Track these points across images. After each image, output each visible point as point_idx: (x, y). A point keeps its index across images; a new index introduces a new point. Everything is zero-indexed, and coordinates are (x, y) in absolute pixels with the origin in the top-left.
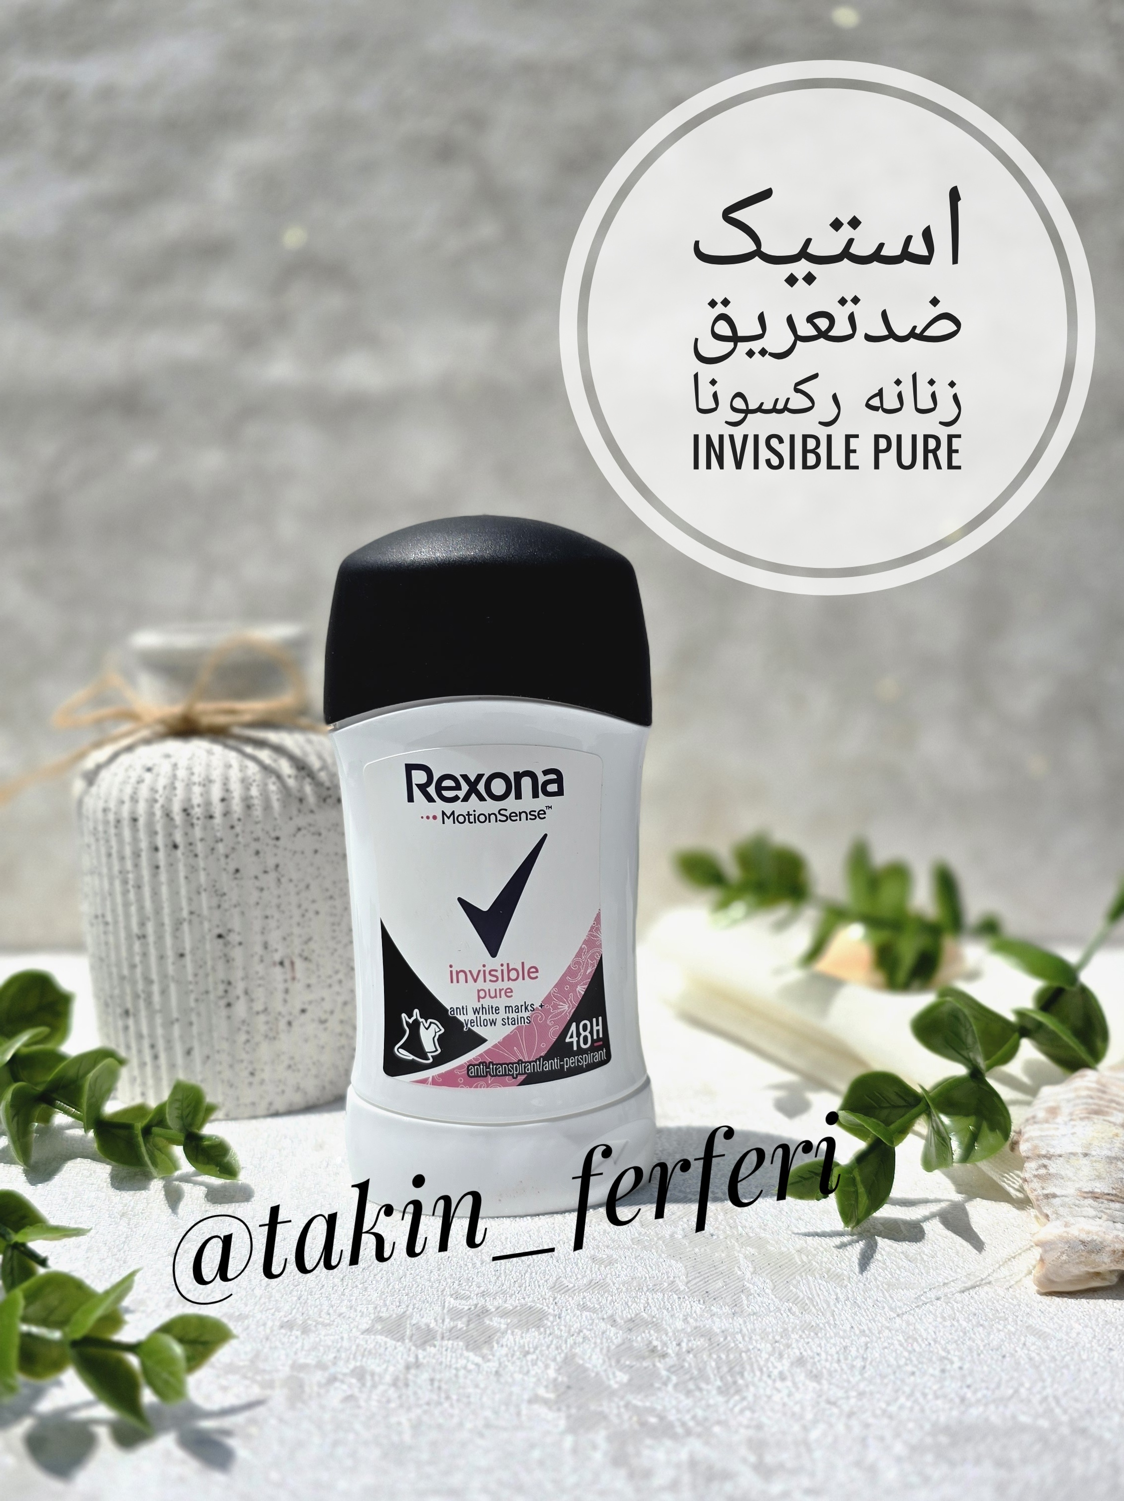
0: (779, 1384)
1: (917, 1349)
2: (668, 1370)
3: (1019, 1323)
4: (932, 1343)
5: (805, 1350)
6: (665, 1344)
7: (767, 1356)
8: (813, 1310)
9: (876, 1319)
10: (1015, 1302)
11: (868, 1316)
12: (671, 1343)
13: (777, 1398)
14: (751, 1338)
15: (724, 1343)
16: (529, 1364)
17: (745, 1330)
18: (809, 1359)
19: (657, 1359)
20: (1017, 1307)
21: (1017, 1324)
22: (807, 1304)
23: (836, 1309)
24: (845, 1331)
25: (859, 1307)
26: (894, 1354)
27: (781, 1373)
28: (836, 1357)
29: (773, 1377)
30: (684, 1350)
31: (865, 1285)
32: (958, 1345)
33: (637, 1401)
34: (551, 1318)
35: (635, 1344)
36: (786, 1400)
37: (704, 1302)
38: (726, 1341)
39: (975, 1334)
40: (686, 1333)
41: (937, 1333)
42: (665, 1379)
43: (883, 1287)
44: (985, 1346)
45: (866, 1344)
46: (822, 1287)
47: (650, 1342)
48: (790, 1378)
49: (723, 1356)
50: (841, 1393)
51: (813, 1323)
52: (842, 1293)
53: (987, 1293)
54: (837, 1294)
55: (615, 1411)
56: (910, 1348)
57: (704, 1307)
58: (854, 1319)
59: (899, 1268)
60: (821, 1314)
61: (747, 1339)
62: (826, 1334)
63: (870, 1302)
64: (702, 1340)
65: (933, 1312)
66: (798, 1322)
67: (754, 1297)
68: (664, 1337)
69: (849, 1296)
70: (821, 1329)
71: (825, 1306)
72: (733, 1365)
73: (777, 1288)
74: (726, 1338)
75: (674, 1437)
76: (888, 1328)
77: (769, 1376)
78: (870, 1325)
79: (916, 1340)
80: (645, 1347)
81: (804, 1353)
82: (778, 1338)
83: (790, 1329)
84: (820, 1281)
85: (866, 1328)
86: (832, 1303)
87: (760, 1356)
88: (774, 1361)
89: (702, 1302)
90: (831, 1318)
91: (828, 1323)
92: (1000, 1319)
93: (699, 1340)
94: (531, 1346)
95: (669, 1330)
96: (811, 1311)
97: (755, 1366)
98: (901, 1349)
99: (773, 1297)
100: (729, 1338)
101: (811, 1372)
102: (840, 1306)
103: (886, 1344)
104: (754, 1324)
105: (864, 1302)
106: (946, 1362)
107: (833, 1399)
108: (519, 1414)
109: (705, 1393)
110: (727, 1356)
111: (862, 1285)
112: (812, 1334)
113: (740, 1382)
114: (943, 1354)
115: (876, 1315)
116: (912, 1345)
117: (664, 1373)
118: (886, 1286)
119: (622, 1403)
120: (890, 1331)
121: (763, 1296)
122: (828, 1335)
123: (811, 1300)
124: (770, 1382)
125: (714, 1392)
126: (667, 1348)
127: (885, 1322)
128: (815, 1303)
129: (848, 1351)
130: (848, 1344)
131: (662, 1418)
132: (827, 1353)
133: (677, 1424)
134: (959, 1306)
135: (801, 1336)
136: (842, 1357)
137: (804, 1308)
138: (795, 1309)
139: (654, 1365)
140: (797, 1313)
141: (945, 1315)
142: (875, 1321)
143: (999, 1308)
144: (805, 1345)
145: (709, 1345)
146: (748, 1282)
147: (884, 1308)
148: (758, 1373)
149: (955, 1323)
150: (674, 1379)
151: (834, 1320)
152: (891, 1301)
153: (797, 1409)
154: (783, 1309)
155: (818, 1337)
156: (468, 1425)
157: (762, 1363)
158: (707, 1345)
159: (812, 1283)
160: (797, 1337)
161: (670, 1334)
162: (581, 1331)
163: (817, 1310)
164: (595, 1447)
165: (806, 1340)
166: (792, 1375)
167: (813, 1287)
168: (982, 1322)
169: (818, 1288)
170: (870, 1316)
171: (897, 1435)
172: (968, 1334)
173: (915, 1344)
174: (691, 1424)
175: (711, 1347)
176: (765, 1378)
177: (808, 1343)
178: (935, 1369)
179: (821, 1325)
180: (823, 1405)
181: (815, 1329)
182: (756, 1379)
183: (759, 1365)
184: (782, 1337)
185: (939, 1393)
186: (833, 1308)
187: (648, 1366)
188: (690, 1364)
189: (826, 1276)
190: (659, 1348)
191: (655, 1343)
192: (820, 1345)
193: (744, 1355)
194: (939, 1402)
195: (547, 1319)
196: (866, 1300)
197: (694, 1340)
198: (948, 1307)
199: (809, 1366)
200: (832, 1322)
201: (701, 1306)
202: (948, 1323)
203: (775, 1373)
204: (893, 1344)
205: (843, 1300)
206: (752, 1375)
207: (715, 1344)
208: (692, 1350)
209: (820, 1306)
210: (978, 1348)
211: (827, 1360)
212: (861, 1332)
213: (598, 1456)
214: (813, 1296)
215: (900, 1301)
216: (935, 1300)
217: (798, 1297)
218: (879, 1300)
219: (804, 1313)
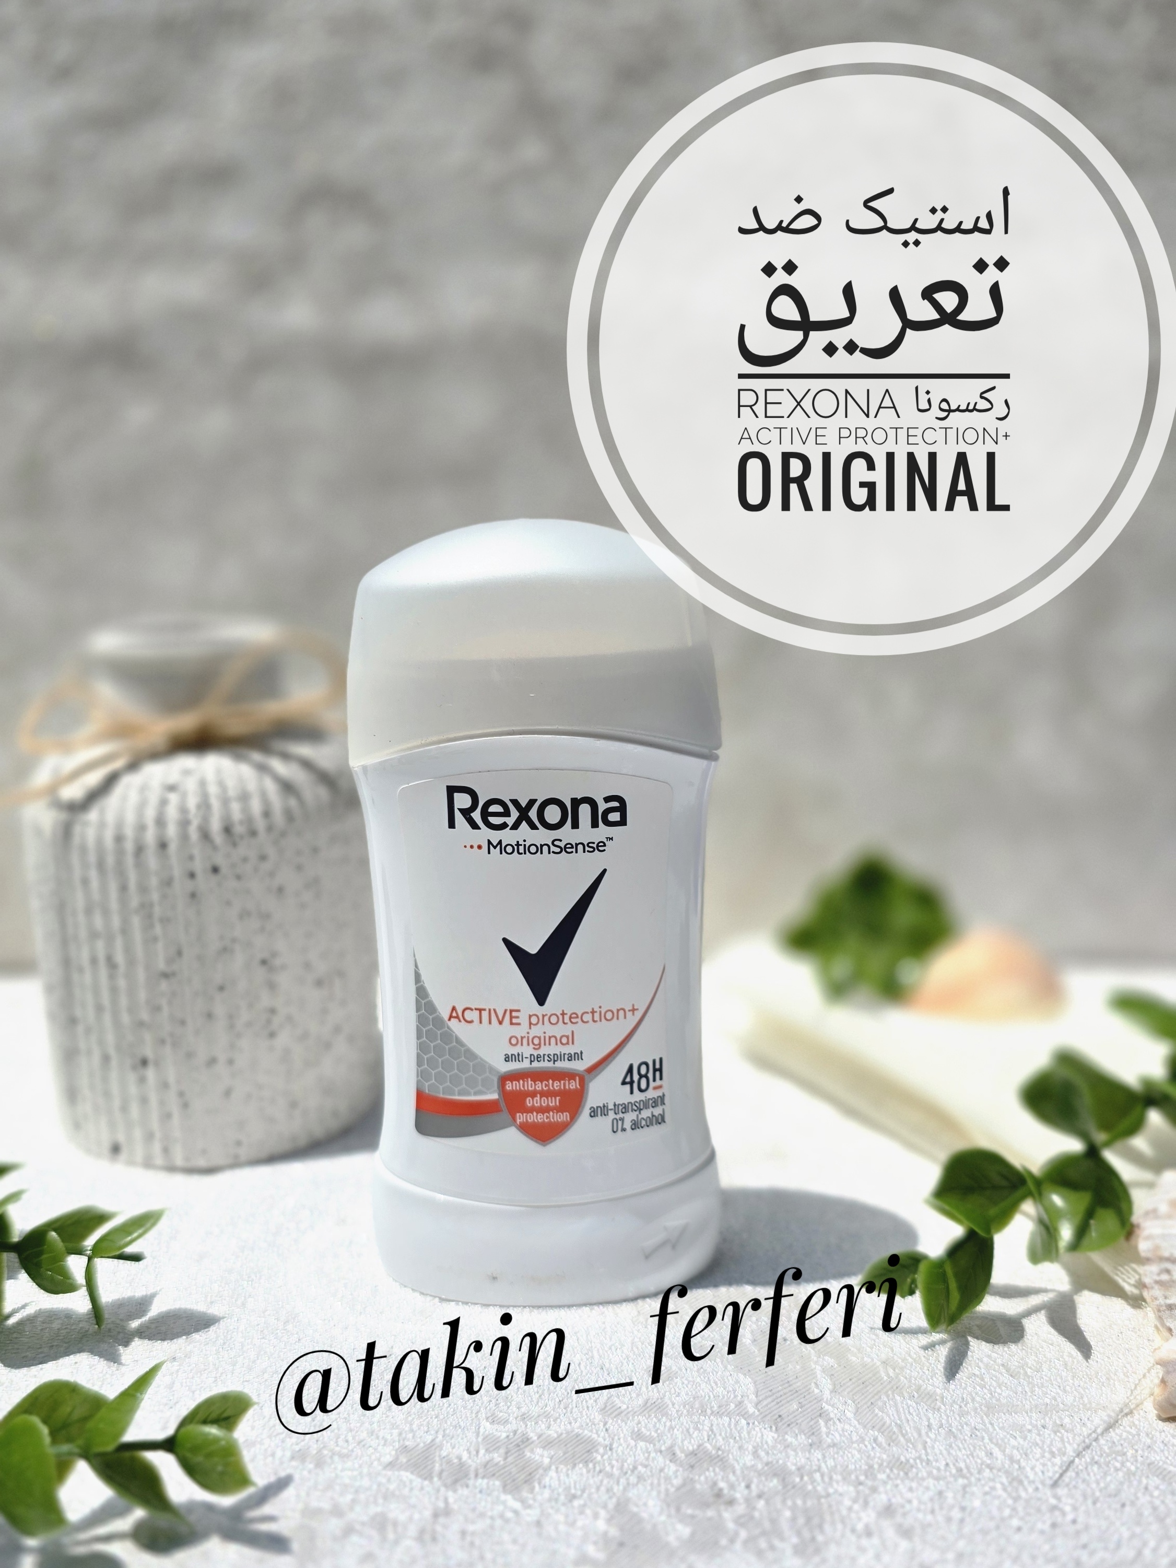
0: (864, 1541)
2: (736, 1521)
7: (850, 1503)
8: (902, 1440)
9: (975, 1454)
10: (1134, 1431)
11: (964, 1449)
13: (861, 1560)
14: (831, 1478)
15: (800, 1485)
16: (576, 1511)
17: (823, 1467)
18: (898, 1507)
19: (723, 1507)
20: (1136, 1438)
22: (894, 1433)
23: (928, 1440)
24: (939, 1470)
25: (955, 1437)
27: (866, 1527)
28: (929, 1505)
30: (754, 1494)
31: (961, 1407)
33: (701, 1563)
34: (601, 1450)
35: (698, 1486)
36: (873, 1563)
37: (777, 1430)
38: (803, 1482)
40: (756, 1471)
42: (732, 1533)
43: (981, 1410)
46: (912, 1411)
47: (716, 1483)
48: (876, 1534)
49: (800, 1503)
50: (937, 1556)
51: (903, 1459)
52: (935, 1418)
54: (929, 1420)
57: (776, 1436)
58: (949, 1453)
59: (1000, 1386)
60: (911, 1446)
61: (827, 1479)
62: (917, 1474)
63: (967, 1430)
64: (775, 1480)
66: (885, 1456)
67: (834, 1423)
68: (731, 1477)
69: (943, 1422)
70: (912, 1466)
71: (916, 1435)
72: (811, 1515)
73: (860, 1411)
74: (802, 1479)
76: (988, 1466)
77: (853, 1530)
78: (968, 1461)
81: (893, 1500)
82: (862, 1478)
83: (876, 1466)
84: (909, 1402)
85: (963, 1466)
86: (923, 1432)
87: (842, 1503)
88: (858, 1510)
89: (774, 1429)
90: (923, 1452)
91: (920, 1458)
93: (771, 1481)
94: (578, 1487)
96: (899, 1441)
97: (837, 1517)
99: (856, 1423)
100: (806, 1478)
101: (901, 1525)
102: (932, 1436)
104: (834, 1459)
105: (960, 1430)
106: (1057, 1513)
107: (928, 1563)
109: (778, 1553)
110: (804, 1503)
111: (958, 1407)
112: (902, 1474)
113: (820, 1538)
115: (975, 1448)
117: (731, 1526)
118: (985, 1409)
120: (991, 1470)
121: (844, 1421)
122: (920, 1475)
123: (900, 1427)
124: (854, 1539)
125: (789, 1552)
127: (985, 1459)
128: (904, 1432)
129: (943, 1498)
130: (944, 1488)
132: (919, 1499)
135: (888, 1476)
136: (936, 1506)
137: (891, 1437)
138: (881, 1439)
139: (720, 1515)
140: (884, 1444)
142: (973, 1457)
143: (1116, 1439)
144: (893, 1488)
145: (783, 1488)
146: (826, 1403)
147: (983, 1438)
150: (743, 1533)
151: (927, 1454)
152: (991, 1429)
154: (867, 1439)
155: (908, 1478)
157: (844, 1513)
158: (780, 1487)
159: (899, 1405)
160: (884, 1477)
162: (635, 1468)
165: (895, 1482)
166: (880, 1530)
167: (901, 1409)
169: (907, 1412)
170: (967, 1449)
172: (1081, 1475)
175: (785, 1490)
176: (848, 1532)
177: (897, 1485)
179: (911, 1461)
181: (905, 1468)
182: (838, 1534)
183: (841, 1515)
184: (867, 1477)
185: (1050, 1555)
186: (925, 1437)
187: (713, 1516)
188: (761, 1513)
189: (916, 1396)
190: (725, 1492)
191: (721, 1485)
192: (911, 1490)
193: (823, 1501)
195: (597, 1451)
196: (962, 1427)
197: (766, 1480)
198: (1057, 1438)
199: (899, 1518)
200: (924, 1456)
201: (773, 1435)
203: (860, 1526)
205: (936, 1428)
207: (790, 1487)
208: (763, 1494)
209: (910, 1435)
210: (1093, 1494)
211: (919, 1510)
214: (901, 1421)
215: (1002, 1428)
216: (1042, 1428)
217: (885, 1423)
218: (977, 1427)
219: (892, 1444)
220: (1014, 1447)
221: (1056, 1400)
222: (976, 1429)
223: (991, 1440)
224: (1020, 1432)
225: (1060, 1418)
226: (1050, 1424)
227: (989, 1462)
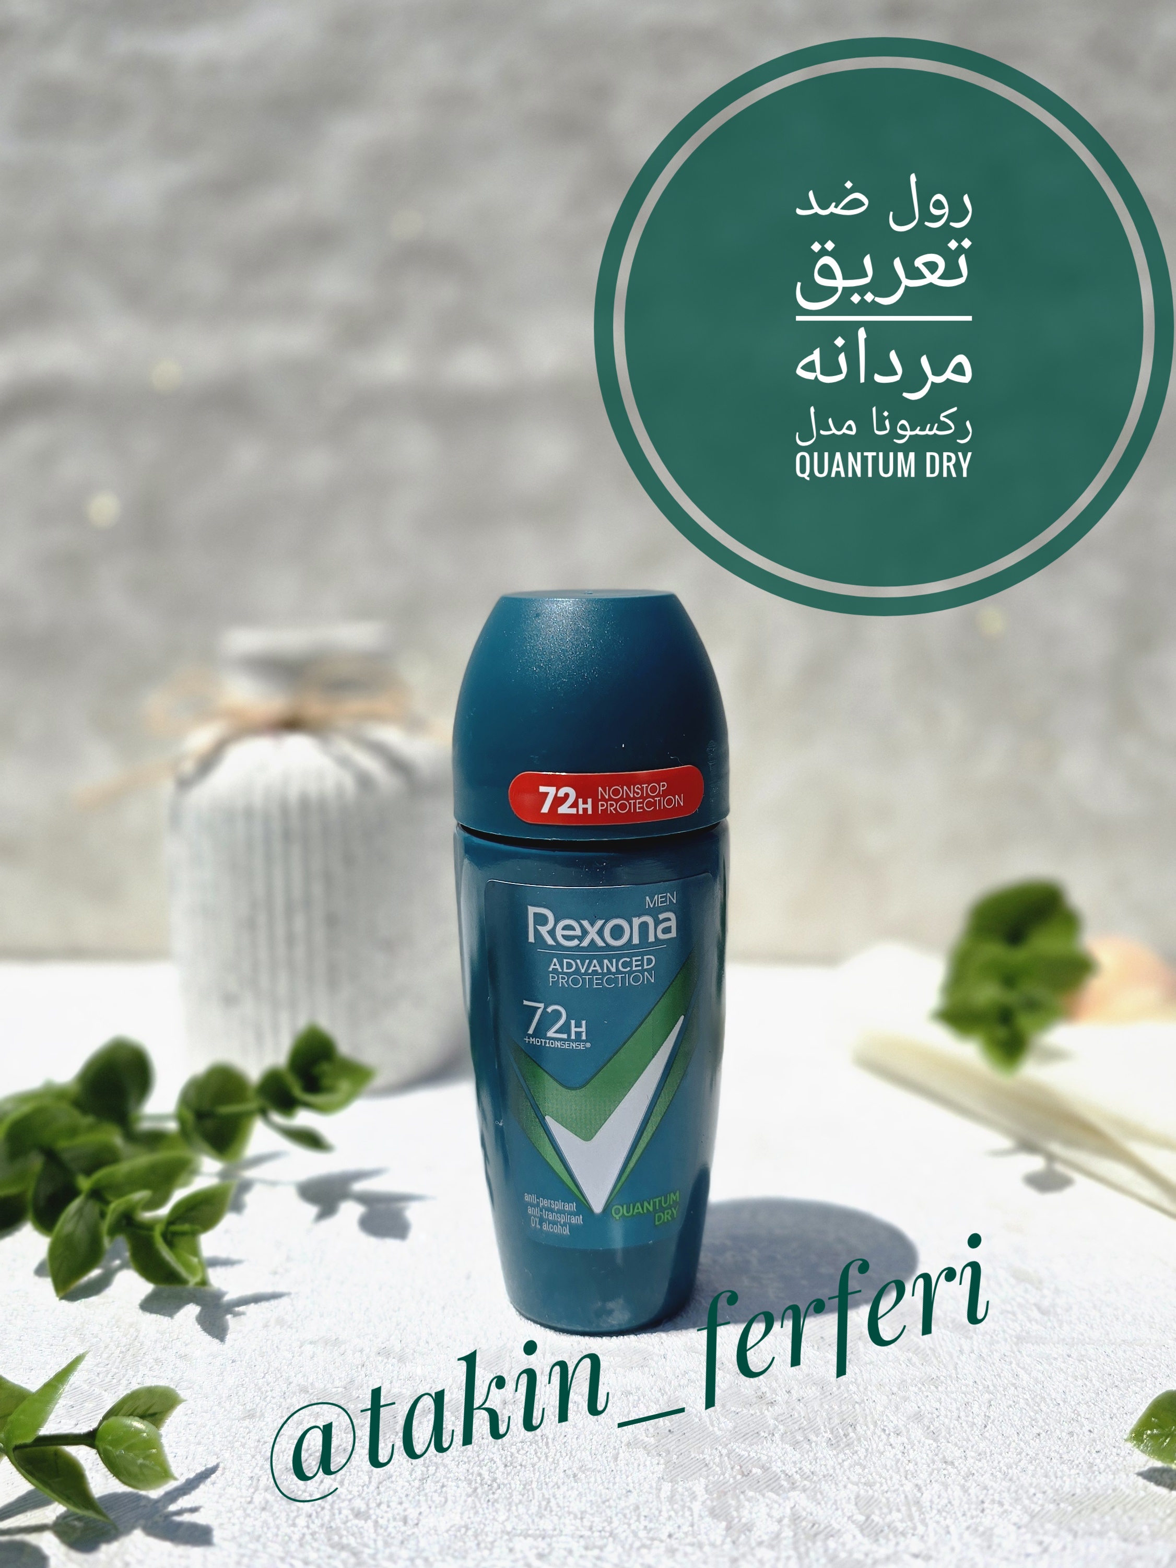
0: (892, 1439)
1: (1044, 1409)
2: (776, 1419)
3: (1158, 1384)
4: (1062, 1404)
5: (924, 1405)
6: (774, 1391)
7: (882, 1409)
8: (935, 1362)
9: (1002, 1375)
10: (1155, 1362)
11: (993, 1371)
12: (781, 1389)
13: (890, 1453)
14: (866, 1389)
15: (837, 1393)
16: (630, 1405)
17: (860, 1380)
18: (926, 1414)
19: (765, 1407)
20: (1157, 1369)
21: (1155, 1387)
22: (928, 1355)
23: (959, 1362)
24: (967, 1386)
25: (984, 1361)
26: (1019, 1415)
27: (896, 1427)
28: (955, 1415)
29: (887, 1432)
30: (794, 1398)
31: (992, 1337)
32: (1089, 1406)
33: (740, 1448)
34: (656, 1358)
35: (743, 1390)
36: (900, 1456)
37: (818, 1348)
38: (839, 1391)
39: (1108, 1395)
40: (797, 1380)
41: (1067, 1393)
42: (771, 1427)
43: (1012, 1340)
44: (1118, 1409)
45: (990, 1402)
47: (759, 1388)
48: (905, 1434)
49: (836, 1407)
50: (958, 1453)
51: (934, 1376)
53: (1125, 1352)
54: (961, 1346)
55: (717, 1460)
56: (1036, 1408)
57: (818, 1353)
58: (978, 1373)
59: (1030, 1321)
60: (943, 1367)
61: (861, 1389)
62: (946, 1388)
63: (996, 1356)
64: (813, 1388)
65: (1065, 1370)
66: (918, 1373)
68: (774, 1385)
69: (975, 1348)
70: (942, 1382)
71: (948, 1358)
72: (845, 1417)
74: (839, 1388)
75: (778, 1490)
76: (1013, 1385)
77: (884, 1430)
78: (995, 1380)
79: (1043, 1399)
80: (753, 1393)
81: (922, 1407)
82: (895, 1389)
83: (909, 1381)
85: (990, 1383)
87: (875, 1409)
88: (889, 1414)
89: (816, 1347)
90: (954, 1372)
91: (950, 1377)
92: (1137, 1380)
93: (811, 1389)
94: (633, 1386)
95: (779, 1376)
96: (932, 1362)
97: (869, 1419)
98: (1028, 1408)
100: (842, 1388)
101: (929, 1428)
102: (963, 1358)
103: (1011, 1402)
104: (870, 1373)
105: (990, 1356)
106: (1075, 1424)
107: (950, 1459)
108: (616, 1458)
109: (813, 1444)
110: (840, 1407)
111: (989, 1337)
112: (932, 1387)
113: (852, 1435)
114: (1075, 1417)
116: (1039, 1406)
117: (772, 1422)
118: (1015, 1340)
119: (724, 1452)
120: (1016, 1388)
122: (949, 1389)
123: (933, 1350)
124: (884, 1436)
125: (824, 1444)
126: (776, 1395)
129: (969, 1408)
130: (970, 1400)
131: (765, 1469)
132: (946, 1409)
133: (783, 1476)
134: (1093, 1364)
135: (920, 1389)
136: (962, 1414)
138: (915, 1359)
139: (762, 1414)
140: (917, 1364)
141: (1077, 1374)
142: (1000, 1377)
143: (1137, 1368)
144: (923, 1398)
145: (821, 1394)
147: (1011, 1363)
148: (872, 1427)
149: (1087, 1383)
150: (781, 1427)
151: (957, 1374)
152: (1019, 1357)
153: (911, 1467)
154: (902, 1359)
155: (938, 1391)
156: (562, 1465)
157: (876, 1417)
158: (819, 1394)
160: (916, 1390)
161: (781, 1381)
162: (686, 1373)
163: (939, 1362)
164: (694, 1497)
165: (925, 1394)
166: (908, 1432)
168: (1117, 1383)
170: (995, 1370)
171: (1017, 1500)
172: (1100, 1396)
173: (1043, 1404)
174: (797, 1477)
175: (822, 1397)
176: (878, 1432)
177: (927, 1396)
178: (1062, 1431)
179: (942, 1378)
180: (939, 1465)
181: (934, 1381)
182: (869, 1433)
183: (873, 1417)
184: (899, 1389)
185: (1065, 1457)
186: (956, 1360)
187: (756, 1413)
188: (799, 1413)
189: (950, 1325)
190: (768, 1395)
191: (764, 1389)
192: (940, 1401)
193: (857, 1406)
194: (1065, 1467)
195: (652, 1359)
196: (992, 1353)
197: (806, 1388)
198: (1081, 1366)
199: (926, 1422)
200: (954, 1375)
201: (815, 1352)
202: (1080, 1383)
203: (891, 1426)
204: (1018, 1403)
206: (865, 1428)
207: (828, 1393)
208: (803, 1398)
209: (942, 1357)
211: (946, 1416)
212: (984, 1388)
213: (696, 1506)
215: (1029, 1356)
216: (1067, 1357)
217: (919, 1347)
218: (1006, 1354)
219: (925, 1364)
220: (1039, 1371)
221: (1082, 1335)
222: (1005, 1356)
223: (1018, 1365)
224: (1047, 1360)
225: (1086, 1350)
226: (1075, 1355)
227: (1014, 1381)
